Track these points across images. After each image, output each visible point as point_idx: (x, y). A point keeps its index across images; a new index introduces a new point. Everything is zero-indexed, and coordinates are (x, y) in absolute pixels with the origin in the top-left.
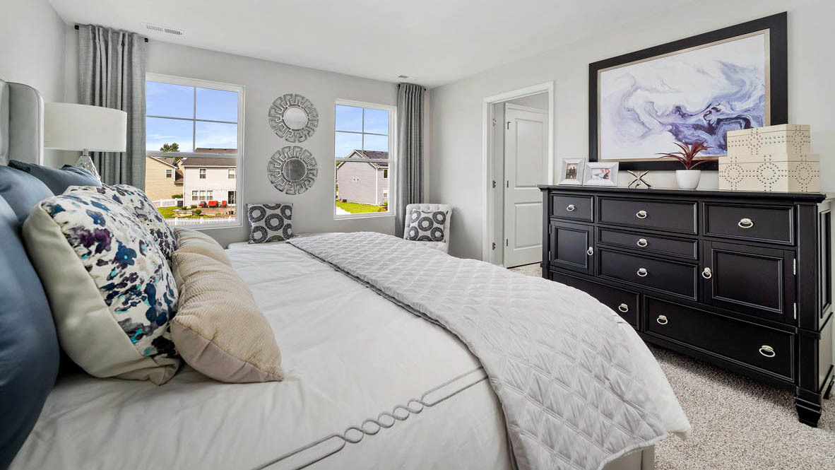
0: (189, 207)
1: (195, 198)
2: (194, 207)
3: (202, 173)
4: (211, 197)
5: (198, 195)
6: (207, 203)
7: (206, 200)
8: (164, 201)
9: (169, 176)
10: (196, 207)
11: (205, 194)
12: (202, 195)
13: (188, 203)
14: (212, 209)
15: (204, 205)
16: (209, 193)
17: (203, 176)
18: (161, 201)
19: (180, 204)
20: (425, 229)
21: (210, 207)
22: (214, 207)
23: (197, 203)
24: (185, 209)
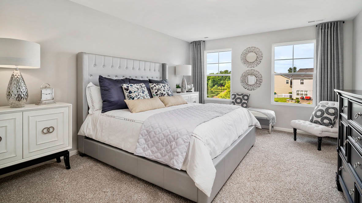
0: (295, 98)
1: (298, 94)
2: (297, 99)
3: (302, 82)
4: (307, 94)
5: (300, 93)
6: (304, 97)
7: (304, 96)
8: (285, 95)
9: (287, 83)
10: (298, 99)
11: (303, 93)
12: (302, 93)
13: (295, 96)
14: (306, 101)
15: (303, 98)
16: (305, 92)
17: (302, 83)
18: (283, 94)
19: (291, 97)
20: (317, 117)
21: (306, 99)
22: (308, 100)
23: (299, 97)
24: (293, 99)
